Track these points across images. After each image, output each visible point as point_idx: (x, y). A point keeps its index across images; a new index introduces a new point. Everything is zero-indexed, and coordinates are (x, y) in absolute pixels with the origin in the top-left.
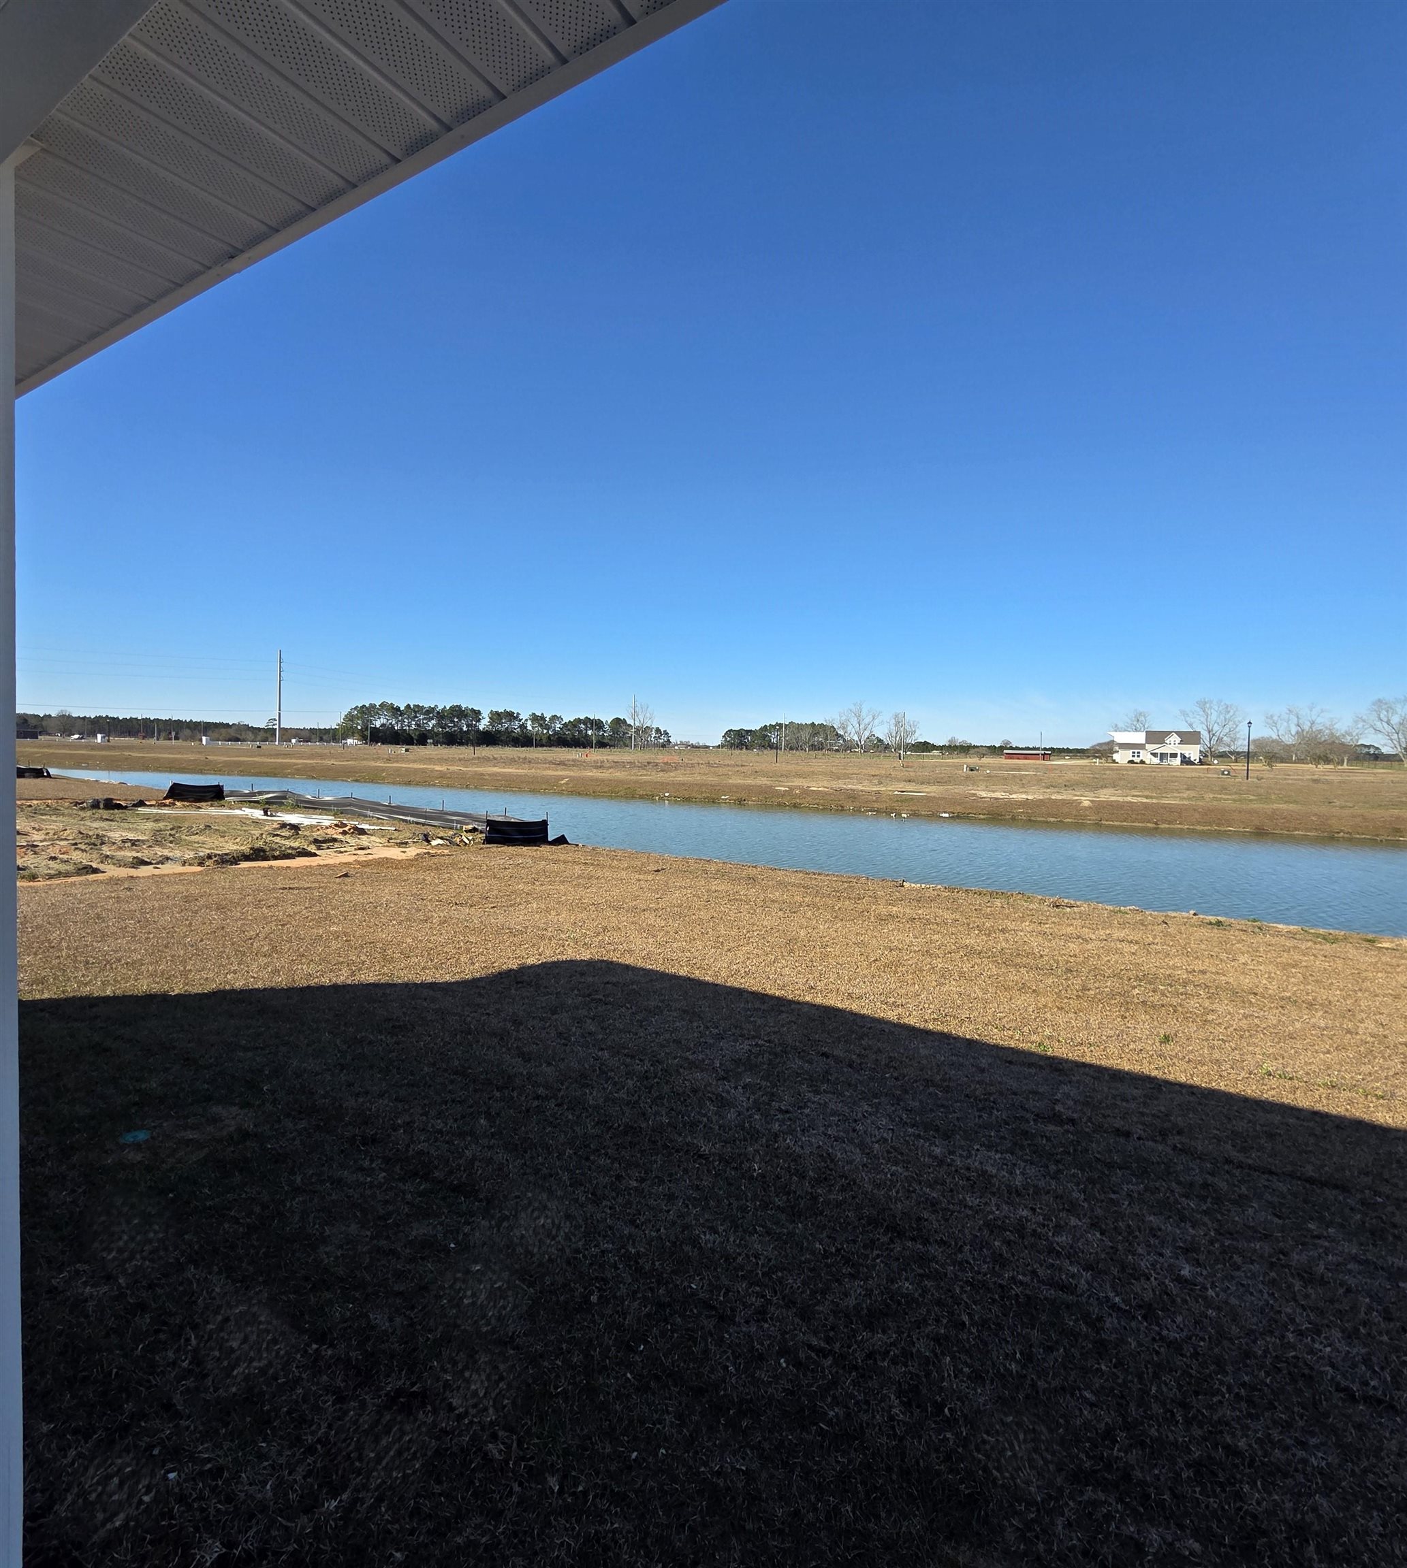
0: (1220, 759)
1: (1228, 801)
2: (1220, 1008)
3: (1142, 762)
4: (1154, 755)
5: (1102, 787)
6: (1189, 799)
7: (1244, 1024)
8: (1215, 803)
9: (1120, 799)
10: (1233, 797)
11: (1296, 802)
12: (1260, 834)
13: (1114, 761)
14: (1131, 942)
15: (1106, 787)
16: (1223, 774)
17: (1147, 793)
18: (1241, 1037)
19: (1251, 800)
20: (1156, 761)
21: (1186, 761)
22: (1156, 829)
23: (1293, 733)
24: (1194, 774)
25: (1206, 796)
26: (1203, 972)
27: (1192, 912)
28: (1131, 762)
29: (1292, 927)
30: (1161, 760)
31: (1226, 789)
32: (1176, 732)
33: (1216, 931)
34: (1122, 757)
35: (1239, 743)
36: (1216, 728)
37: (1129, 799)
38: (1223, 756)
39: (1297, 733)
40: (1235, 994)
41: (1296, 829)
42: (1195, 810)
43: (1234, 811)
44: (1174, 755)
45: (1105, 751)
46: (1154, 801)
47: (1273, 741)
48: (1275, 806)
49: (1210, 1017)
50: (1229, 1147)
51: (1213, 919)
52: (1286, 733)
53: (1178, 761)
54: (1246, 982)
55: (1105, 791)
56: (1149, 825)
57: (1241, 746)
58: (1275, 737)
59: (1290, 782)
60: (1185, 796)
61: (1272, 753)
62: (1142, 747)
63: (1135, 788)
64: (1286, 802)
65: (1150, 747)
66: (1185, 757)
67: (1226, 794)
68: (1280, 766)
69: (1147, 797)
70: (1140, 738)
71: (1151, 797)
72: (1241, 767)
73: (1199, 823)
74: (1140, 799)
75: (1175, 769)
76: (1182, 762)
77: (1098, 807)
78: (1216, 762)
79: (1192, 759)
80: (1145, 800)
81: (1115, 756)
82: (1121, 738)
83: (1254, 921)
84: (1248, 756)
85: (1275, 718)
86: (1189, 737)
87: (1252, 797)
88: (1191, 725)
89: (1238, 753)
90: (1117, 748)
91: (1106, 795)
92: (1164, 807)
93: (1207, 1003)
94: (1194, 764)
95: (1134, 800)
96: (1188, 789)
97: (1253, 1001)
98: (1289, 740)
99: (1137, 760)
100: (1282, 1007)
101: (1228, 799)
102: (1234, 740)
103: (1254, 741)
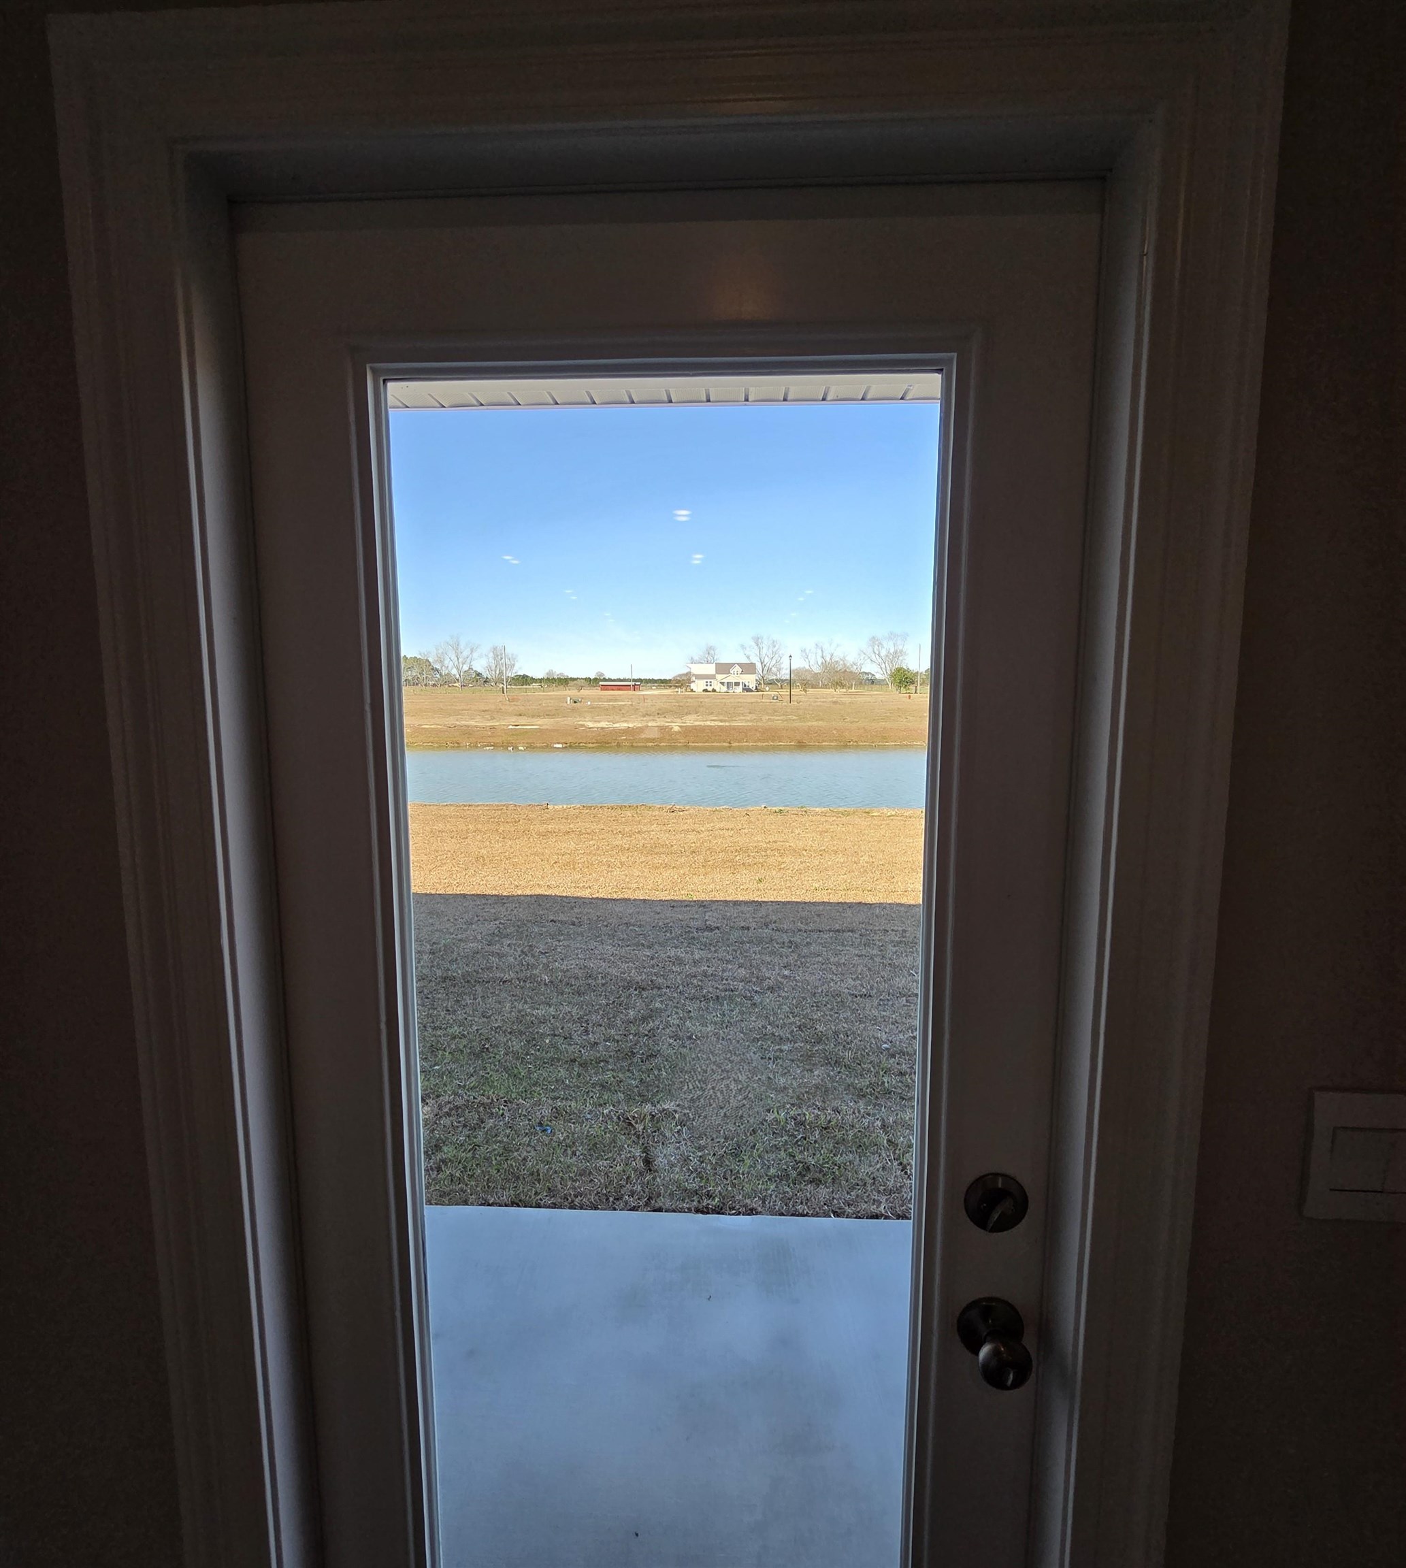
0: (770, 686)
1: (778, 722)
2: (787, 859)
3: (714, 691)
4: (722, 683)
5: (687, 714)
6: (751, 721)
7: (801, 867)
8: (770, 723)
9: (702, 723)
10: (781, 718)
11: (822, 720)
12: (801, 746)
13: (692, 691)
14: (728, 829)
15: (690, 714)
16: (773, 699)
17: (721, 717)
18: (801, 874)
19: (793, 720)
20: (724, 689)
21: (746, 689)
22: (730, 747)
23: (820, 664)
24: (754, 700)
25: (763, 718)
26: (775, 842)
27: (763, 806)
28: (705, 690)
29: (824, 809)
30: (728, 688)
31: (775, 711)
32: (738, 664)
33: (779, 816)
34: (698, 686)
35: (783, 672)
36: (767, 660)
37: (708, 723)
38: (771, 683)
39: (822, 663)
40: (796, 852)
41: (823, 741)
42: (756, 730)
43: (783, 729)
44: (737, 684)
45: (682, 682)
46: (727, 724)
47: (806, 670)
48: (810, 724)
49: (782, 866)
50: (799, 924)
51: (777, 809)
52: (813, 664)
53: (739, 689)
54: (800, 844)
55: (690, 717)
56: (725, 744)
57: (784, 674)
58: (807, 667)
59: (819, 704)
60: (749, 718)
61: (805, 681)
62: (713, 677)
63: (712, 713)
64: (817, 720)
65: (720, 677)
66: (745, 686)
67: (776, 716)
68: (811, 691)
69: (721, 721)
70: (710, 669)
71: (725, 721)
72: (785, 692)
73: (759, 740)
74: (716, 723)
75: (739, 696)
76: (743, 689)
77: (687, 731)
78: (767, 689)
79: (751, 687)
80: (721, 724)
81: (693, 686)
82: (697, 669)
83: (802, 807)
84: (790, 683)
85: (807, 651)
86: (748, 668)
87: (794, 718)
88: (748, 657)
89: (783, 681)
90: (693, 678)
91: (691, 721)
92: (734, 728)
93: (780, 859)
94: (752, 691)
95: (713, 724)
96: (750, 713)
97: (805, 854)
98: (816, 669)
99: (710, 688)
100: (821, 855)
101: (778, 720)
102: (779, 670)
103: (794, 671)
